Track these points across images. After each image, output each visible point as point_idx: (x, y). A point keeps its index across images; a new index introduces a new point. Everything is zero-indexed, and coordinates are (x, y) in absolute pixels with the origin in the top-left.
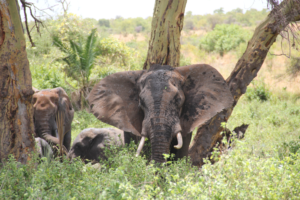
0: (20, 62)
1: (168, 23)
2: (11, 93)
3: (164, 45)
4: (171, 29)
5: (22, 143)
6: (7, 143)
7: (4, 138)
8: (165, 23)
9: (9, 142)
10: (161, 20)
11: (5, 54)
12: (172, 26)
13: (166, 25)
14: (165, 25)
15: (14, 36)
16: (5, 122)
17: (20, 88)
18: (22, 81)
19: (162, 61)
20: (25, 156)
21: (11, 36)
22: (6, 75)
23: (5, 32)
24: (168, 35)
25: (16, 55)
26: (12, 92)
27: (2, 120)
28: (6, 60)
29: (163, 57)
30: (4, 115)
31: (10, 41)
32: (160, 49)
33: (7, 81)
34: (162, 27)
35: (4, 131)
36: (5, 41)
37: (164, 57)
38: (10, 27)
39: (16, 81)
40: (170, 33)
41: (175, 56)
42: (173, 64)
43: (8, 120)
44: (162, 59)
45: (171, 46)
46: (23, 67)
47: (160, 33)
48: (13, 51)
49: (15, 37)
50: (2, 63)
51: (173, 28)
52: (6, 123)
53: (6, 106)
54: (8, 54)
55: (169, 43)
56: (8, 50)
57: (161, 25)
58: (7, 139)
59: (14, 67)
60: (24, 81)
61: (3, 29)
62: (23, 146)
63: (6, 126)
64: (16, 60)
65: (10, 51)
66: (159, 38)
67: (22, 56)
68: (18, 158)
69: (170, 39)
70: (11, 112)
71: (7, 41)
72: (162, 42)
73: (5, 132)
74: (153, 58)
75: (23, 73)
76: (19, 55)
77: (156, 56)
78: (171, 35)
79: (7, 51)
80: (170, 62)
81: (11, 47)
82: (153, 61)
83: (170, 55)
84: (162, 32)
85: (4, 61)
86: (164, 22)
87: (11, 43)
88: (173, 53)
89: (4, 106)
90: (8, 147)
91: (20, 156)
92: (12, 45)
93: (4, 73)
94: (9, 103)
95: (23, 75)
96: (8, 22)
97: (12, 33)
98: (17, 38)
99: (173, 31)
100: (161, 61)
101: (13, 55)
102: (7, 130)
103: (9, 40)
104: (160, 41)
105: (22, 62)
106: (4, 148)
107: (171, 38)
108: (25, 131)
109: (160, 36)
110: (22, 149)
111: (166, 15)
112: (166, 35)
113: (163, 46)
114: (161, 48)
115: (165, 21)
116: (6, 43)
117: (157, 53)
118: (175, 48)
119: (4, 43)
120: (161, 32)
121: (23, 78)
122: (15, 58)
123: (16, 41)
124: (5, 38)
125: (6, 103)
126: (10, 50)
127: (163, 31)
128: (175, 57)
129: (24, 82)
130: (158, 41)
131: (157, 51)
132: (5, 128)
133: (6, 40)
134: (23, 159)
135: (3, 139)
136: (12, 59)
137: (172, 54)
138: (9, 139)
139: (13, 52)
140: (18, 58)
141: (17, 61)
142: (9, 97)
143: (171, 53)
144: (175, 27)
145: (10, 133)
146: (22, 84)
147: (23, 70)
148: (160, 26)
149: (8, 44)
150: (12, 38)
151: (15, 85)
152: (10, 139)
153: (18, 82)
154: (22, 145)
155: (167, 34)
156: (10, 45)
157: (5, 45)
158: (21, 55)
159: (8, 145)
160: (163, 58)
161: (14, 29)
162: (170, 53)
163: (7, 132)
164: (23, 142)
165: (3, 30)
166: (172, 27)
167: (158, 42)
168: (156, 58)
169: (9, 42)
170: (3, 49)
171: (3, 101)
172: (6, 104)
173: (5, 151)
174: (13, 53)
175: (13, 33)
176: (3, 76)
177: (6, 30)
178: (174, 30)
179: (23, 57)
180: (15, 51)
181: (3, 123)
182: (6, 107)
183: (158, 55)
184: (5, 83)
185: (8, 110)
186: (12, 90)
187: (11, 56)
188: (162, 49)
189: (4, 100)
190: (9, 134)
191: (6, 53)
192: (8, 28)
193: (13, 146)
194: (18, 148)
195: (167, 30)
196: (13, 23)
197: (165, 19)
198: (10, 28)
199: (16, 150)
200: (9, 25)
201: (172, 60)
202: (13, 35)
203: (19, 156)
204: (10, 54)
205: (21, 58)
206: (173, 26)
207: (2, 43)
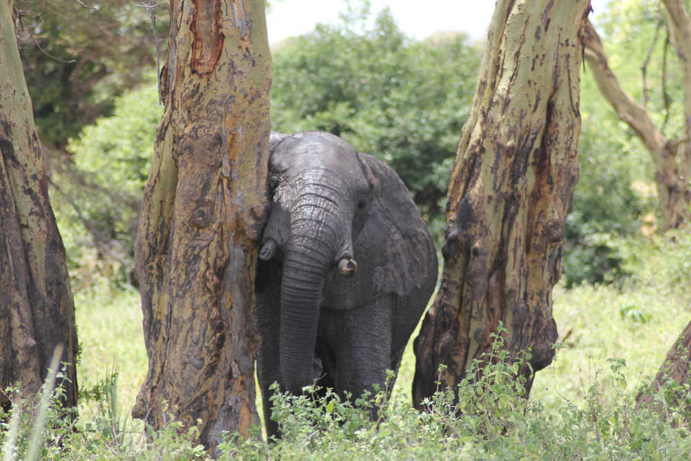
0: (255, 124)
1: (557, 31)
2: (219, 215)
3: (541, 97)
4: (563, 51)
5: (233, 363)
6: (197, 362)
7: (185, 346)
8: (548, 32)
9: (203, 359)
10: (539, 23)
11: (219, 99)
12: (567, 41)
13: (550, 39)
14: (550, 37)
15: (247, 49)
16: (193, 299)
17: (242, 202)
18: (251, 182)
19: (533, 140)
20: (237, 401)
21: (240, 47)
22: (216, 161)
23: (226, 35)
24: (556, 67)
25: (247, 103)
26: (221, 212)
27: (185, 293)
28: (222, 116)
29: (535, 131)
30: (194, 278)
31: (237, 62)
32: (530, 106)
33: (216, 179)
34: (539, 44)
35: (186, 327)
36: (221, 62)
37: (538, 131)
38: (240, 20)
39: (230, 180)
40: (562, 61)
41: (571, 127)
42: (564, 151)
43: (204, 295)
44: (531, 137)
45: (562, 101)
46: (258, 141)
47: (534, 61)
48: (243, 90)
49: (251, 51)
50: (211, 125)
51: (570, 47)
52: (199, 301)
53: (205, 251)
54: (228, 100)
55: (555, 89)
56: (228, 88)
57: (537, 36)
58: (196, 349)
59: (233, 139)
60: (255, 180)
61: (218, 26)
62: (234, 371)
63: (197, 311)
64: (244, 118)
65: (232, 92)
66: (531, 76)
67: (263, 107)
68: (219, 406)
69: (559, 79)
70: (215, 270)
71: (228, 62)
72: (538, 85)
73: (191, 329)
74: (510, 132)
75: (257, 156)
76: (255, 104)
77: (518, 126)
78: (562, 69)
79: (227, 90)
80: (556, 146)
81: (237, 79)
82: (509, 139)
83: (557, 125)
84: (541, 57)
85: (216, 120)
86: (546, 28)
87: (239, 69)
88: (565, 119)
89: (196, 252)
90: (196, 373)
91: (225, 400)
92: (241, 73)
93: (211, 156)
94: (212, 243)
95: (255, 163)
96: (235, 6)
97: (243, 39)
98: (257, 55)
99: (568, 56)
100: (529, 142)
101: (239, 105)
102: (197, 322)
103: (234, 59)
104: (532, 85)
105: (259, 125)
106: (186, 375)
107: (563, 77)
108: (239, 328)
109: (533, 69)
110: (232, 380)
111: (553, 8)
112: (550, 69)
113: (538, 99)
114: (533, 103)
115: (549, 26)
116: (225, 68)
117: (522, 118)
118: (573, 106)
119: (217, 68)
120: (537, 56)
121: (255, 171)
122: (243, 111)
123: (254, 63)
124: (224, 53)
125: (205, 243)
126: (235, 89)
127: (544, 56)
128: (571, 132)
129: (254, 184)
130: (529, 82)
131: (522, 111)
132: (194, 316)
133: (224, 59)
134: (230, 409)
135: (182, 350)
136: (235, 116)
137: (562, 124)
138: (201, 350)
139: (242, 96)
140: (251, 112)
141: (245, 121)
142: (214, 226)
143: (561, 119)
144: (573, 46)
145: (209, 332)
146: (250, 190)
147: (257, 150)
148: (534, 39)
149: (229, 71)
150: (241, 53)
151: (228, 192)
152: (205, 350)
153: (235, 185)
154: (231, 369)
155: (554, 63)
156: (234, 73)
157: (223, 74)
158: (261, 106)
159: (199, 369)
160: (536, 134)
161: (250, 28)
162: (556, 120)
163: (198, 328)
164: (236, 361)
165: (221, 30)
166: (567, 45)
167: (527, 85)
168: (519, 131)
169: (232, 65)
170: (216, 84)
171: (194, 239)
172: (205, 247)
173: (187, 384)
174: (239, 98)
175: (246, 38)
176: (208, 165)
177: (227, 29)
178: (571, 55)
179: (263, 110)
180: (248, 91)
181: (188, 301)
182: (203, 254)
183: (524, 124)
184: (210, 186)
185: (207, 264)
186: (222, 207)
187: (233, 106)
188: (536, 107)
189: (198, 234)
190: (204, 334)
191: (224, 97)
192: (234, 25)
193: (212, 370)
194: (223, 377)
195: (552, 52)
196: (248, 9)
197: (548, 21)
198: (238, 23)
199: (218, 383)
200: (236, 14)
201: (562, 138)
202: (244, 44)
203: (222, 400)
204: (234, 101)
205: (259, 113)
206: (570, 43)
207: (214, 68)
